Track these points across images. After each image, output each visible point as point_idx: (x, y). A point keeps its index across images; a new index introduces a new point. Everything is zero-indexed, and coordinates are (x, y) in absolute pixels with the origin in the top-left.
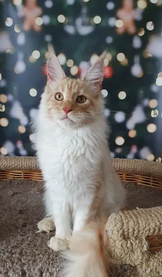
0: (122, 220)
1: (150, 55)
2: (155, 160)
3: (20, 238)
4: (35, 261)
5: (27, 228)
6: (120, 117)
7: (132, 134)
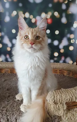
0: (54, 95)
1: (70, 13)
2: (73, 64)
3: (6, 103)
4: (13, 114)
5: (10, 98)
6: (56, 43)
7: (62, 51)
